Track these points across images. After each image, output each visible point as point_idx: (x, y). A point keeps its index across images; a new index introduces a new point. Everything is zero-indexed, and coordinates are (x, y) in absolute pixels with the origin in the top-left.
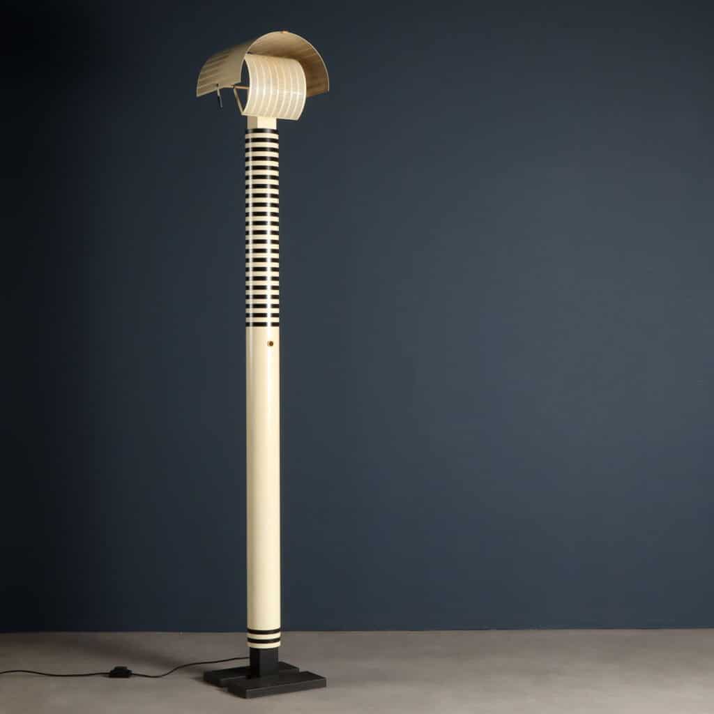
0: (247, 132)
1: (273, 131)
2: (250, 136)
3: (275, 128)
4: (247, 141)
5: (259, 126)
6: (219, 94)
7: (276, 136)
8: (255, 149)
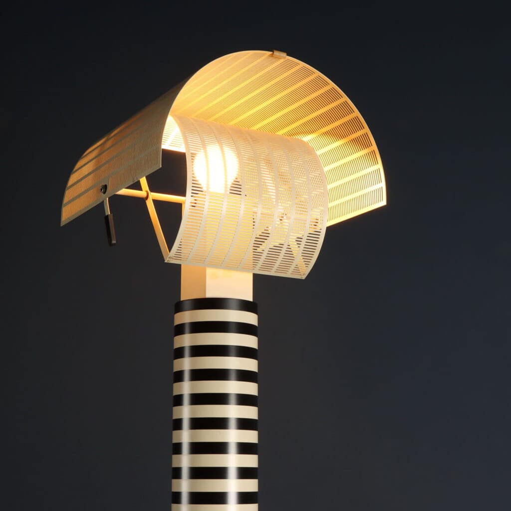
0: (179, 307)
1: (245, 306)
2: (186, 317)
3: (249, 297)
4: (180, 330)
5: (210, 294)
6: (108, 212)
7: (251, 318)
8: (199, 351)
